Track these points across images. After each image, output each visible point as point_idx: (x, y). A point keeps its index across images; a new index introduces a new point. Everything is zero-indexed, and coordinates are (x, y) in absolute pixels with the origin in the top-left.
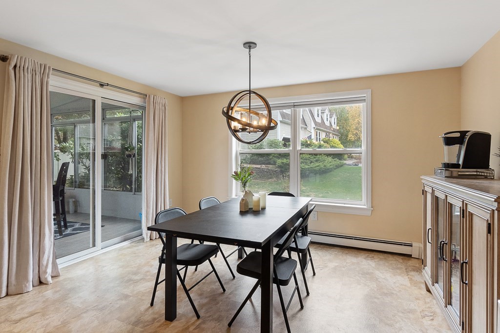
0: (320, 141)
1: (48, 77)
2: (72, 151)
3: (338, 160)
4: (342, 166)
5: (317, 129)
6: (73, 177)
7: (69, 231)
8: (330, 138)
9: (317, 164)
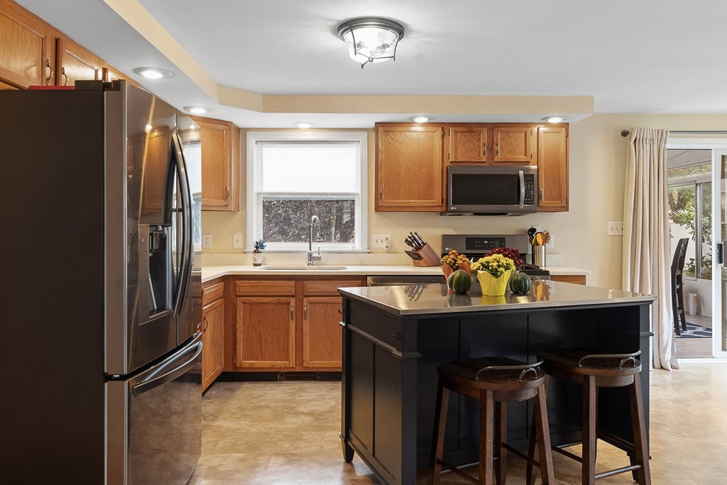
1: (665, 143)
2: (692, 222)
6: (694, 262)
7: (688, 332)
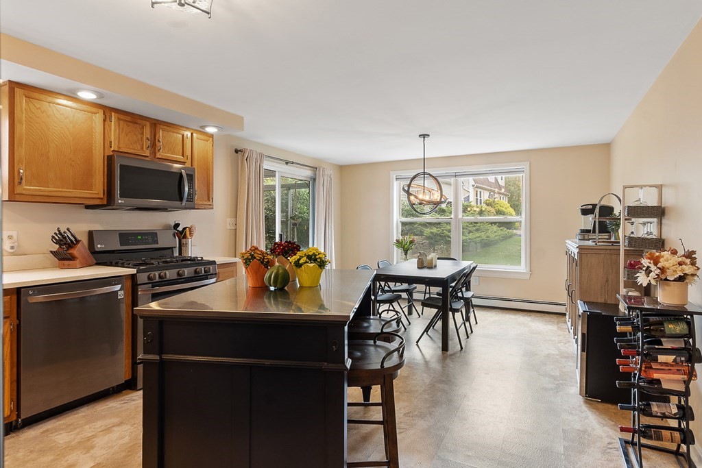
0: (481, 203)
3: (505, 229)
4: (511, 237)
5: (477, 187)
8: (496, 200)
9: (478, 235)
